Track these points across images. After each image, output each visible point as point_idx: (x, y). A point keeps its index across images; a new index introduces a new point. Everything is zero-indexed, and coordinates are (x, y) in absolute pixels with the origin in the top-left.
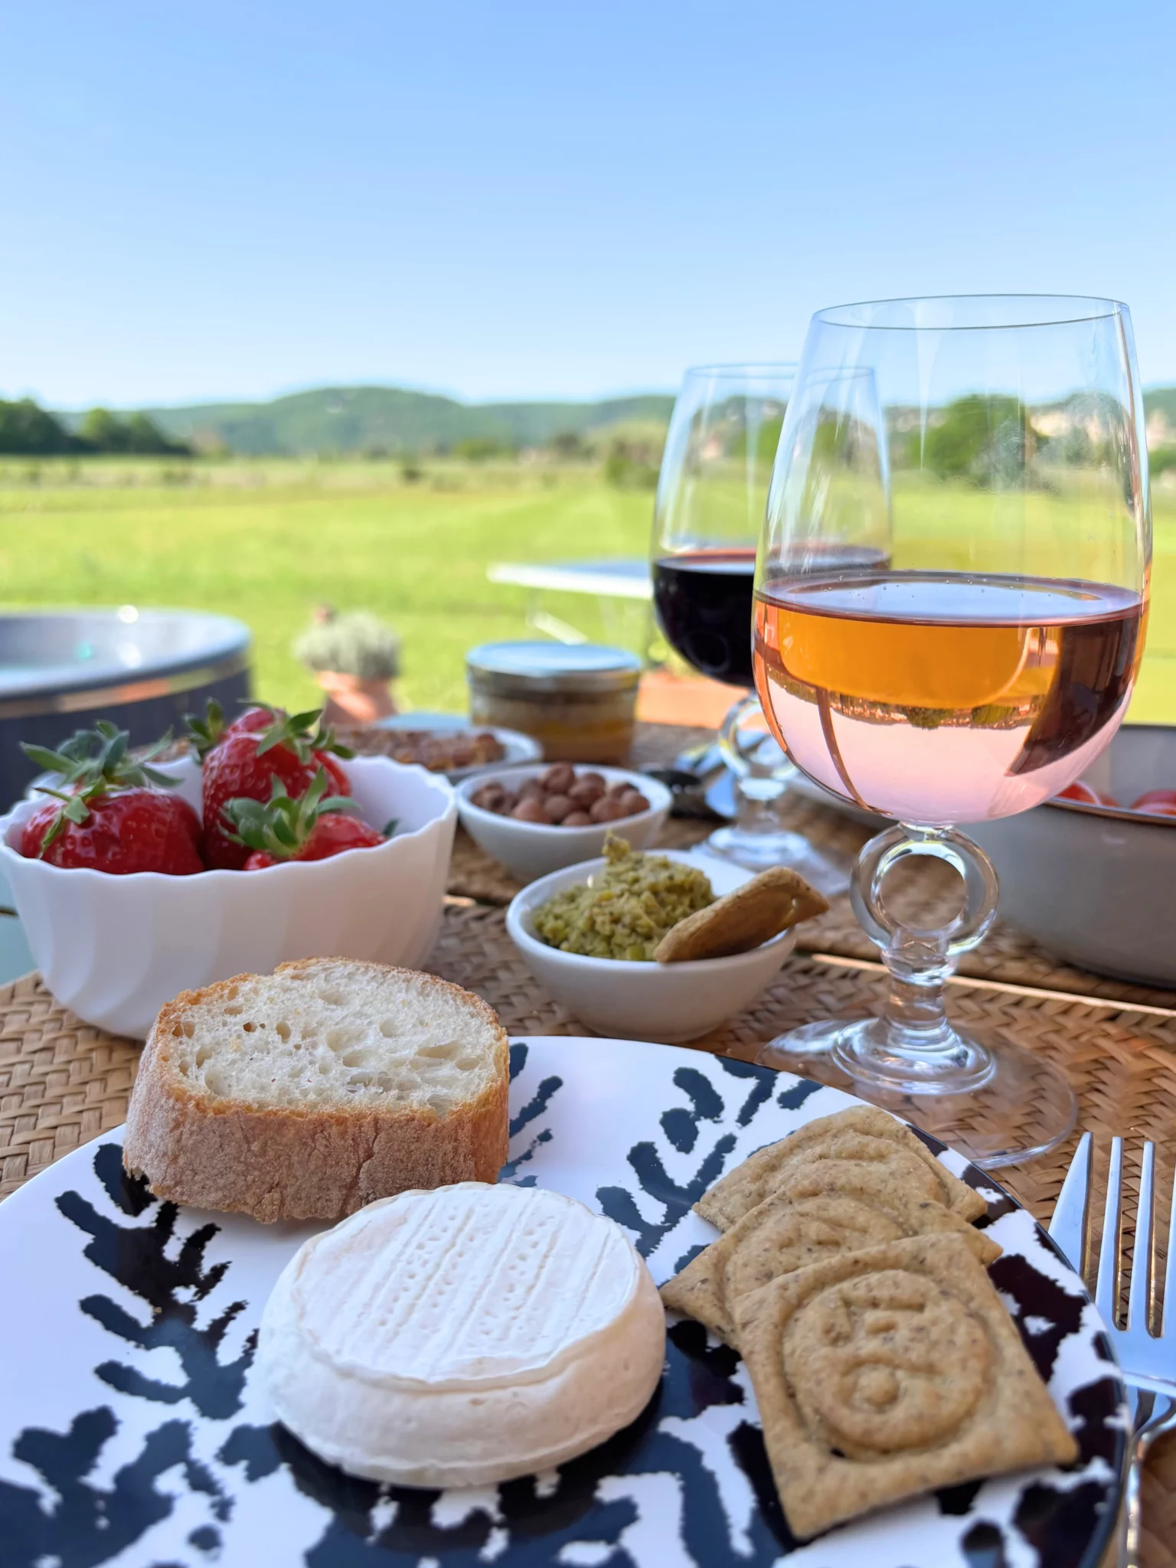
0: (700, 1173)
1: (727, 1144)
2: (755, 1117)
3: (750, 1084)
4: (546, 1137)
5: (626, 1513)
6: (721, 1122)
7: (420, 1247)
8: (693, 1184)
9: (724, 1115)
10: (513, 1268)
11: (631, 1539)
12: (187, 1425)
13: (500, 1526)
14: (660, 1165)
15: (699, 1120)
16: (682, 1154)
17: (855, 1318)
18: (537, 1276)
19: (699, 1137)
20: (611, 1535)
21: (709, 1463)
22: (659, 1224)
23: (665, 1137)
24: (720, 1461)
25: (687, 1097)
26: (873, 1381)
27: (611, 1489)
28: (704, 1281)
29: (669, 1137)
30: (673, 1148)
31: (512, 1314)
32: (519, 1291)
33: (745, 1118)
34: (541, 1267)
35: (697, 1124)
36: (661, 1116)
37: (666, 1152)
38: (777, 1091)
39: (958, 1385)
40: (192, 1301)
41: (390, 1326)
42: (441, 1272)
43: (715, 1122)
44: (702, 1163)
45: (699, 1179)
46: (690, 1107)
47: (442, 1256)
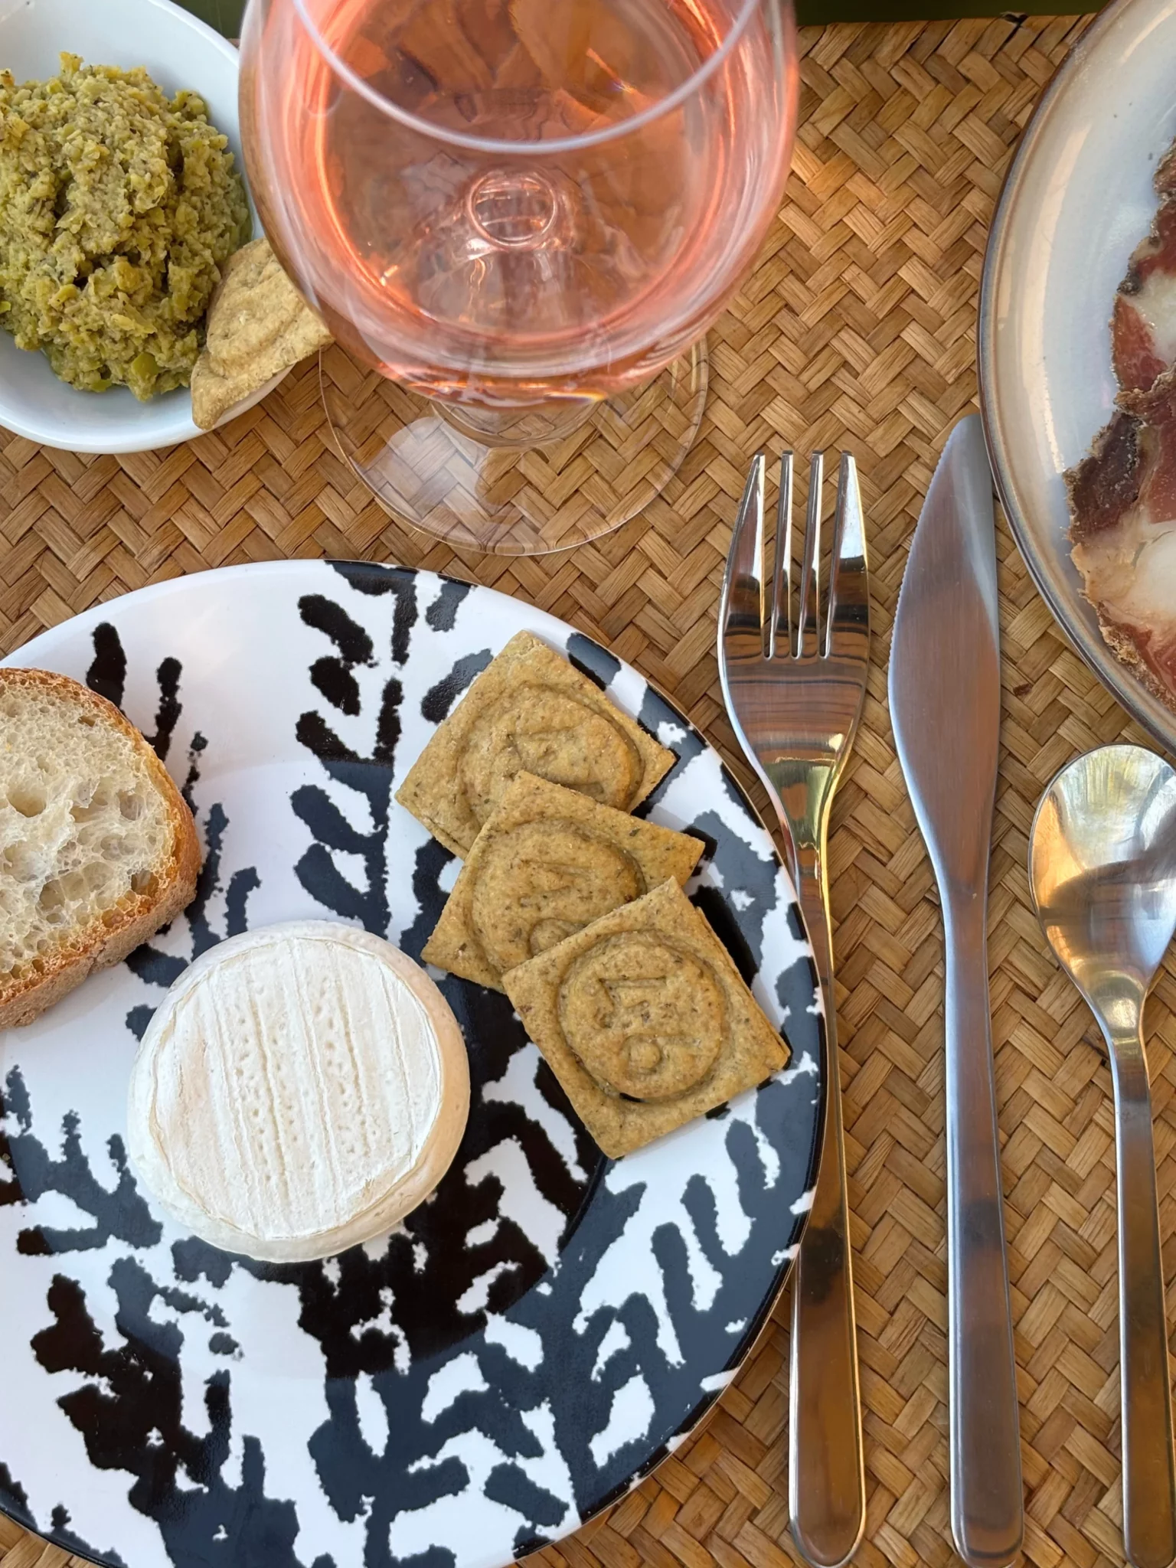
0: (380, 736)
1: (393, 693)
2: (411, 649)
3: (388, 601)
4: (199, 743)
5: (493, 1188)
6: (376, 664)
7: (240, 1072)
8: (377, 752)
9: (376, 652)
10: (330, 1063)
11: (506, 1207)
12: (131, 1260)
13: (416, 1241)
14: (335, 737)
15: (352, 667)
16: (352, 717)
17: (612, 993)
18: (354, 1065)
19: (361, 690)
20: (493, 1213)
21: (531, 1115)
22: (373, 831)
23: (325, 700)
24: (537, 1109)
25: (326, 638)
26: (643, 1054)
27: (475, 1174)
28: (463, 948)
29: (330, 699)
30: (339, 711)
31: (359, 1118)
32: (350, 1089)
33: (400, 655)
34: (351, 1050)
35: (352, 673)
36: (309, 674)
37: (333, 718)
38: (422, 607)
39: (706, 1042)
40: (24, 1131)
41: (274, 1179)
42: (277, 1101)
43: (371, 666)
44: (377, 723)
45: (381, 744)
46: (335, 652)
47: (266, 1077)
